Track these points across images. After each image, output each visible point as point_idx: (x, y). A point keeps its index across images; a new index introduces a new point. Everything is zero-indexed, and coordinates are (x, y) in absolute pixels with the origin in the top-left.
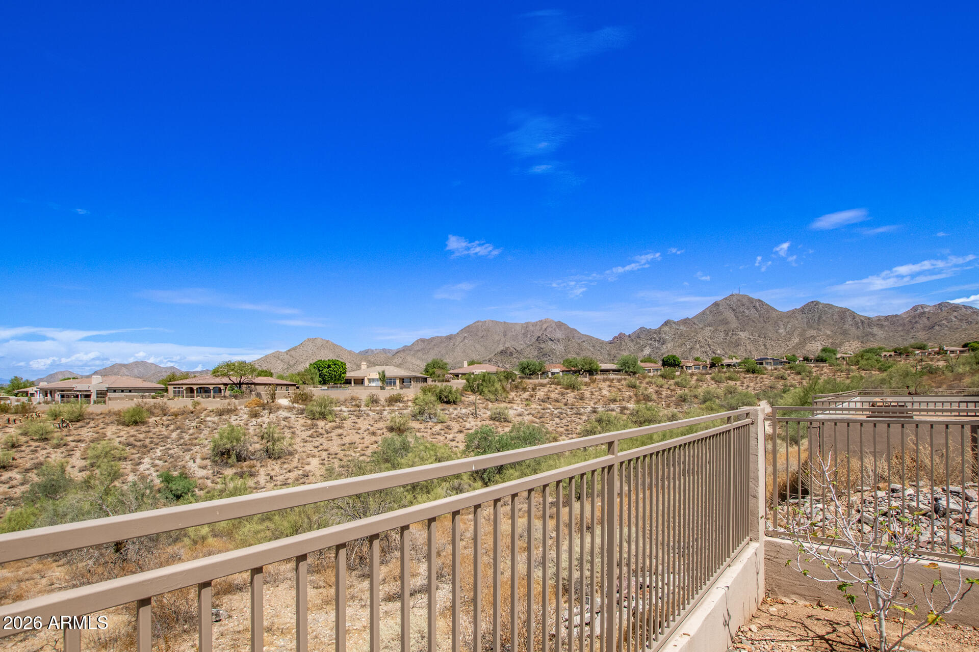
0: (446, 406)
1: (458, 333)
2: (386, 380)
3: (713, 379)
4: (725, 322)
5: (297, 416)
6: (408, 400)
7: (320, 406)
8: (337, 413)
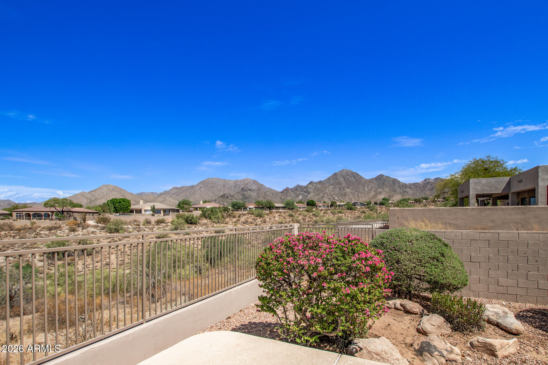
0: (190, 225)
1: (197, 185)
2: (155, 211)
3: (331, 212)
4: (339, 183)
5: (100, 231)
6: (168, 222)
7: (115, 225)
8: (126, 229)
